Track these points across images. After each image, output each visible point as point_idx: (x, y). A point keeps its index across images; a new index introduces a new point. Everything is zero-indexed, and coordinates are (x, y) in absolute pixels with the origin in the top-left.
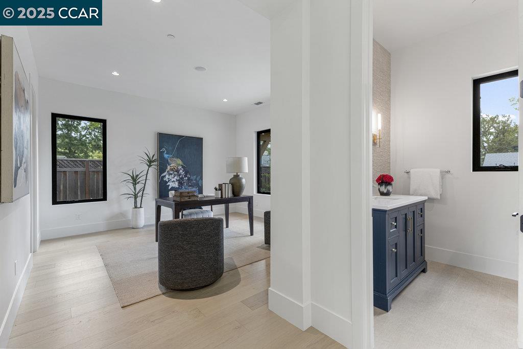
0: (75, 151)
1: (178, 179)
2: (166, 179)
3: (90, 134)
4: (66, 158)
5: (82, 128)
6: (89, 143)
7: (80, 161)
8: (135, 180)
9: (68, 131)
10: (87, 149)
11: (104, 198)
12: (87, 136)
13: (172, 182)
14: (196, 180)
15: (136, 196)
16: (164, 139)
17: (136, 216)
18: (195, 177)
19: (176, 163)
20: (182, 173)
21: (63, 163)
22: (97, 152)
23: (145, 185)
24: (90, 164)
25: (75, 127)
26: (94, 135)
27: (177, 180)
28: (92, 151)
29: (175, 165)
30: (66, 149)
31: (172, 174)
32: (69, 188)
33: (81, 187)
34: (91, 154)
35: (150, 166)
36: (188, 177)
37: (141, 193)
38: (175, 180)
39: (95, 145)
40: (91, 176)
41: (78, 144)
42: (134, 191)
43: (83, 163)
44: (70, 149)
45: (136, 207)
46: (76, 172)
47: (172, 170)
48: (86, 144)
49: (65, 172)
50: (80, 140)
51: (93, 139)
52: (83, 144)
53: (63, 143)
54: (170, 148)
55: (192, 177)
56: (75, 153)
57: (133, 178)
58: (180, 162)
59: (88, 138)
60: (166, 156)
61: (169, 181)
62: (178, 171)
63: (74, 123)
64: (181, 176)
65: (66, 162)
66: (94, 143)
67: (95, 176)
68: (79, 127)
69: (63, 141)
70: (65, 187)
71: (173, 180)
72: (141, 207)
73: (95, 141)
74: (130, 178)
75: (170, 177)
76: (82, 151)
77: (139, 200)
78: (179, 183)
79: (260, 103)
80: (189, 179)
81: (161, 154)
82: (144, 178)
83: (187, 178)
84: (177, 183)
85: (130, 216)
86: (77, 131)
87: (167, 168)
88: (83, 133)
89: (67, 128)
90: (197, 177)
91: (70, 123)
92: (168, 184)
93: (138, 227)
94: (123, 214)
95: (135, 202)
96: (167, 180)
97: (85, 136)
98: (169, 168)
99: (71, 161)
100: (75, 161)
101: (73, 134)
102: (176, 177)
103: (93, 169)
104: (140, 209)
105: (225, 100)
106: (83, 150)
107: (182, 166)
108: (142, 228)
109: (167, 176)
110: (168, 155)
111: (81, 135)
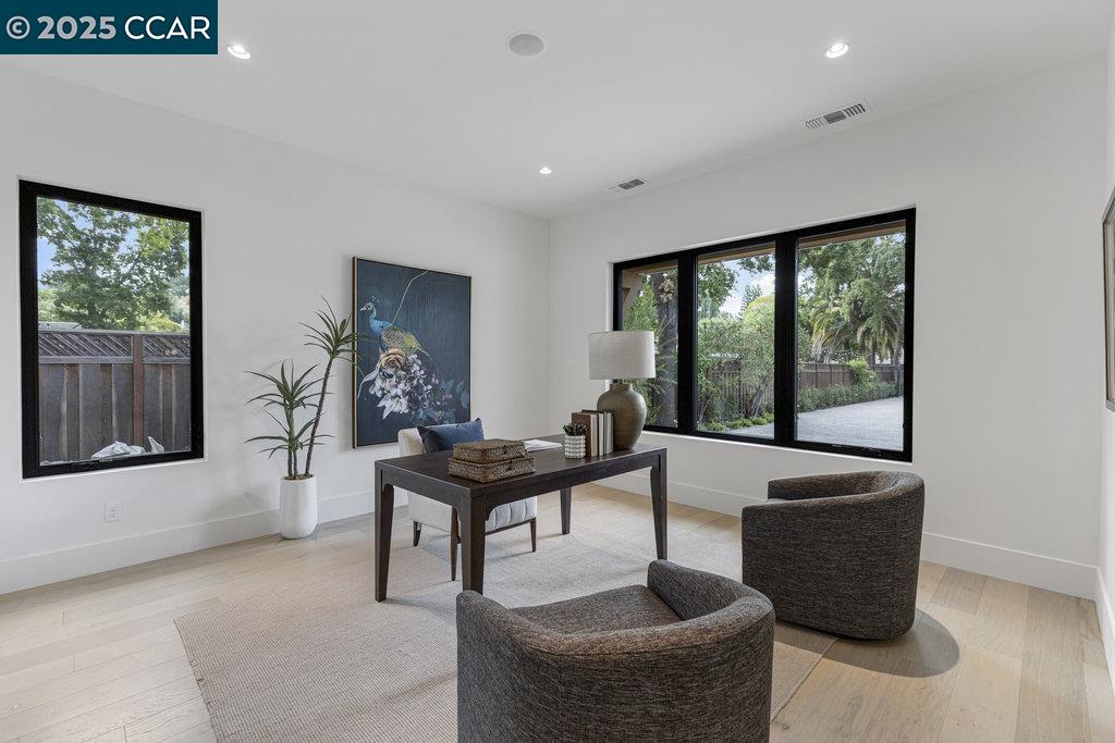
0: (104, 312)
1: (408, 389)
2: (375, 390)
3: (142, 272)
4: (80, 329)
5: (122, 257)
6: (138, 294)
7: (117, 336)
8: (290, 396)
9: (88, 263)
10: (135, 307)
11: (196, 451)
12: (135, 277)
13: (393, 398)
14: (453, 391)
15: (293, 444)
16: (369, 276)
17: (294, 504)
18: (451, 382)
19: (402, 345)
20: (418, 374)
21: (68, 343)
22: (159, 314)
23: (319, 410)
24: (146, 344)
25: (104, 256)
26: (152, 276)
27: (405, 393)
28: (146, 313)
29: (400, 351)
30: (82, 306)
31: (391, 376)
32: (86, 409)
33: (118, 405)
34: (143, 319)
35: (334, 353)
36: (434, 386)
37: (307, 434)
38: (400, 393)
39: (153, 300)
40: (148, 378)
41: (112, 295)
42: (288, 429)
43: (125, 343)
44: (91, 308)
45: (292, 476)
46: (106, 367)
47: (390, 364)
48: (130, 295)
49: (72, 366)
50: (118, 286)
51: (149, 284)
52: (125, 295)
53: (74, 293)
54: (388, 303)
55: (443, 385)
56: (103, 315)
57: (283, 387)
58: (412, 341)
59: (136, 281)
60: (376, 324)
61: (384, 395)
62: (406, 368)
63: (101, 245)
64: (415, 382)
65: (75, 338)
66: (150, 294)
67: (161, 378)
68: (115, 256)
69: (73, 288)
70: (73, 407)
71: (393, 392)
72: (307, 475)
73: (152, 290)
74: (274, 389)
75: (387, 385)
76: (121, 313)
77: (302, 454)
78: (409, 401)
79: (637, 183)
80: (435, 389)
81: (359, 317)
82: (318, 388)
83: (430, 387)
84: (404, 401)
85: (275, 501)
86: (109, 264)
87: (377, 359)
88: (124, 270)
89: (84, 257)
90: (455, 384)
91: (92, 245)
92: (380, 405)
93: (300, 536)
94: (251, 497)
95: (292, 462)
96: (379, 394)
97: (128, 276)
98: (383, 358)
99: (90, 335)
100: (104, 336)
101: (100, 273)
102: (401, 386)
103: (155, 360)
104: (308, 480)
105: (546, 171)
106: (123, 310)
107: (418, 352)
108: (313, 536)
109: (379, 383)
110: (380, 323)
111: (118, 273)
